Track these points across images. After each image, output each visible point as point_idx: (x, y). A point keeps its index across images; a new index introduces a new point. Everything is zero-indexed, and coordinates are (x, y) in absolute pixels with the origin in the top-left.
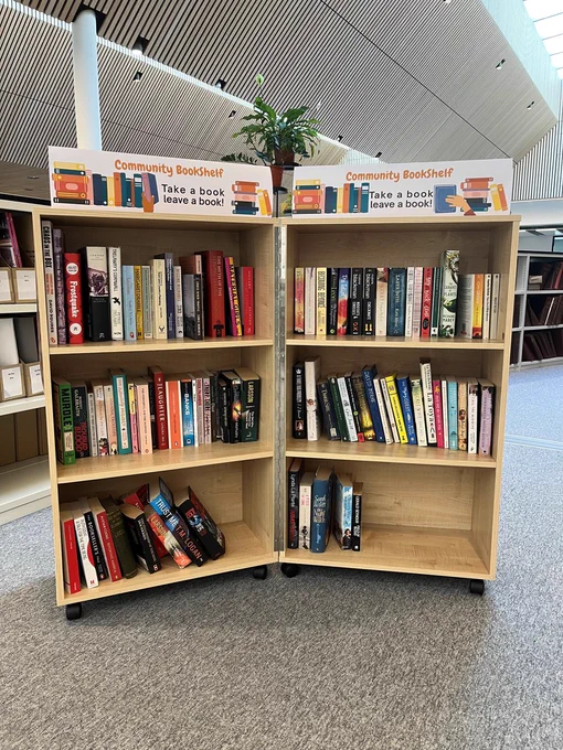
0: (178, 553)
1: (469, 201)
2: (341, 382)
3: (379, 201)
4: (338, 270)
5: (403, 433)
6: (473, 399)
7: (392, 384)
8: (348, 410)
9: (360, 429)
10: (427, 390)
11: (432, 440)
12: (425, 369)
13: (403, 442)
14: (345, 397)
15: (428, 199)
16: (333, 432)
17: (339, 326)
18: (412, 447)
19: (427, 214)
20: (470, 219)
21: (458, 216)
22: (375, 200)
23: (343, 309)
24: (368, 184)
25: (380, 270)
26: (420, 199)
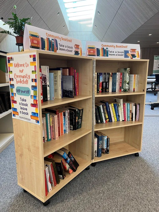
0: (70, 170)
1: (132, 55)
2: (101, 106)
3: (111, 53)
4: (100, 73)
5: (116, 119)
6: (134, 107)
7: (113, 105)
8: (103, 114)
9: (106, 119)
10: (122, 106)
11: (123, 119)
12: (122, 100)
13: (116, 121)
14: (102, 111)
15: (123, 54)
16: (99, 121)
17: (100, 90)
18: (118, 122)
19: (122, 58)
20: (132, 60)
21: (129, 59)
22: (110, 53)
23: (101, 85)
24: (108, 48)
25: (111, 73)
26: (121, 54)
